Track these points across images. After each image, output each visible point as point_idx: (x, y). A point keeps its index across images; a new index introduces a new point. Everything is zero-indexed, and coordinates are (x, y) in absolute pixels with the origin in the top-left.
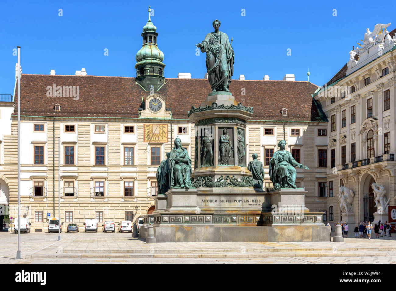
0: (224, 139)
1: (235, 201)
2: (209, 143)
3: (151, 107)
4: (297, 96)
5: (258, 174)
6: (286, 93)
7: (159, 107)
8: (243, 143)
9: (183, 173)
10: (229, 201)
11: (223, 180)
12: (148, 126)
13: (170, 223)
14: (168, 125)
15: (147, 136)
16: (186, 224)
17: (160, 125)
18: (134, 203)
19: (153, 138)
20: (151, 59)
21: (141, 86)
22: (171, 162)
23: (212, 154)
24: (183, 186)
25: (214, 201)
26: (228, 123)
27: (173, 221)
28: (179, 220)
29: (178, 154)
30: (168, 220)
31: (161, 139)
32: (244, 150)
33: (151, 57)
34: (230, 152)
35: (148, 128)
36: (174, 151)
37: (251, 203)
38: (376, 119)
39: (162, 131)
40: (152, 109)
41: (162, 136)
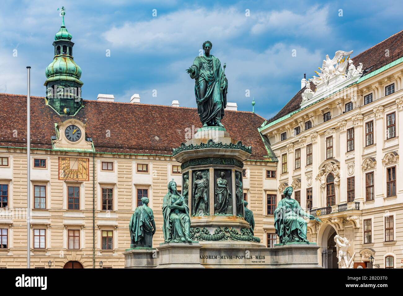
0: (221, 184)
1: (237, 257)
2: (203, 188)
3: (68, 136)
7: (78, 136)
8: (241, 188)
9: (182, 224)
10: (231, 258)
11: (222, 232)
12: (63, 159)
14: (89, 159)
17: (79, 159)
18: (46, 257)
19: (70, 175)
20: (66, 75)
21: (53, 108)
22: (165, 210)
23: (207, 201)
24: (183, 239)
25: (214, 257)
26: (225, 164)
29: (173, 201)
31: (80, 176)
33: (66, 72)
34: (228, 199)
35: (64, 162)
37: (254, 259)
38: (337, 161)
39: (81, 166)
40: (69, 137)
41: (81, 172)
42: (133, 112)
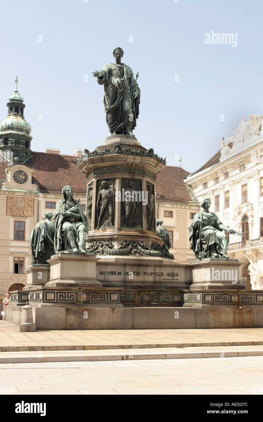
1: (145, 273)
7: (24, 180)
9: (76, 233)
10: (138, 274)
11: (128, 246)
12: (11, 198)
14: (34, 199)
15: (10, 209)
17: (25, 199)
22: (57, 217)
24: (75, 250)
25: (117, 273)
27: (61, 299)
28: (70, 298)
29: (67, 207)
31: (26, 213)
37: (166, 276)
38: (251, 204)
39: (27, 205)
40: (17, 180)
41: (27, 210)
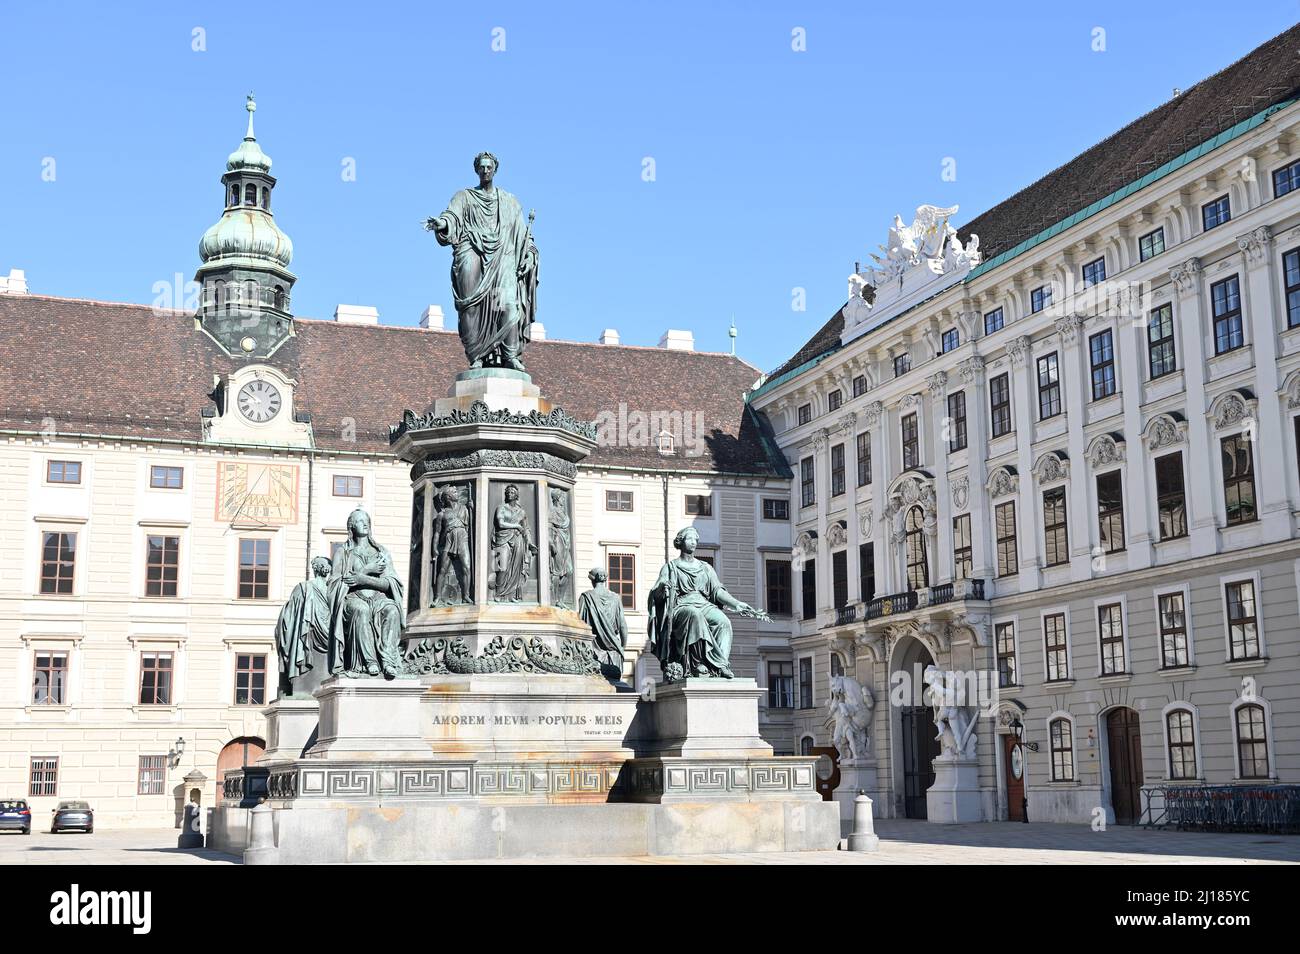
0: (507, 519)
1: (541, 719)
2: (460, 529)
3: (246, 408)
4: (701, 395)
5: (607, 633)
6: (667, 386)
8: (565, 532)
9: (377, 627)
10: (524, 720)
11: (504, 650)
12: (230, 468)
13: (329, 796)
14: (298, 467)
15: (226, 499)
16: (384, 800)
17: (273, 467)
18: (173, 725)
19: (246, 508)
20: (250, 257)
21: (213, 338)
22: (335, 589)
23: (469, 567)
24: (374, 668)
25: (475, 720)
26: (521, 466)
27: (339, 788)
28: (359, 784)
29: (358, 563)
30: (323, 786)
32: (569, 556)
33: (251, 249)
34: (527, 561)
35: (233, 473)
36: (346, 552)
37: (591, 726)
38: (928, 475)
39: (277, 486)
40: (247, 412)
41: (278, 502)
42: (424, 350)
